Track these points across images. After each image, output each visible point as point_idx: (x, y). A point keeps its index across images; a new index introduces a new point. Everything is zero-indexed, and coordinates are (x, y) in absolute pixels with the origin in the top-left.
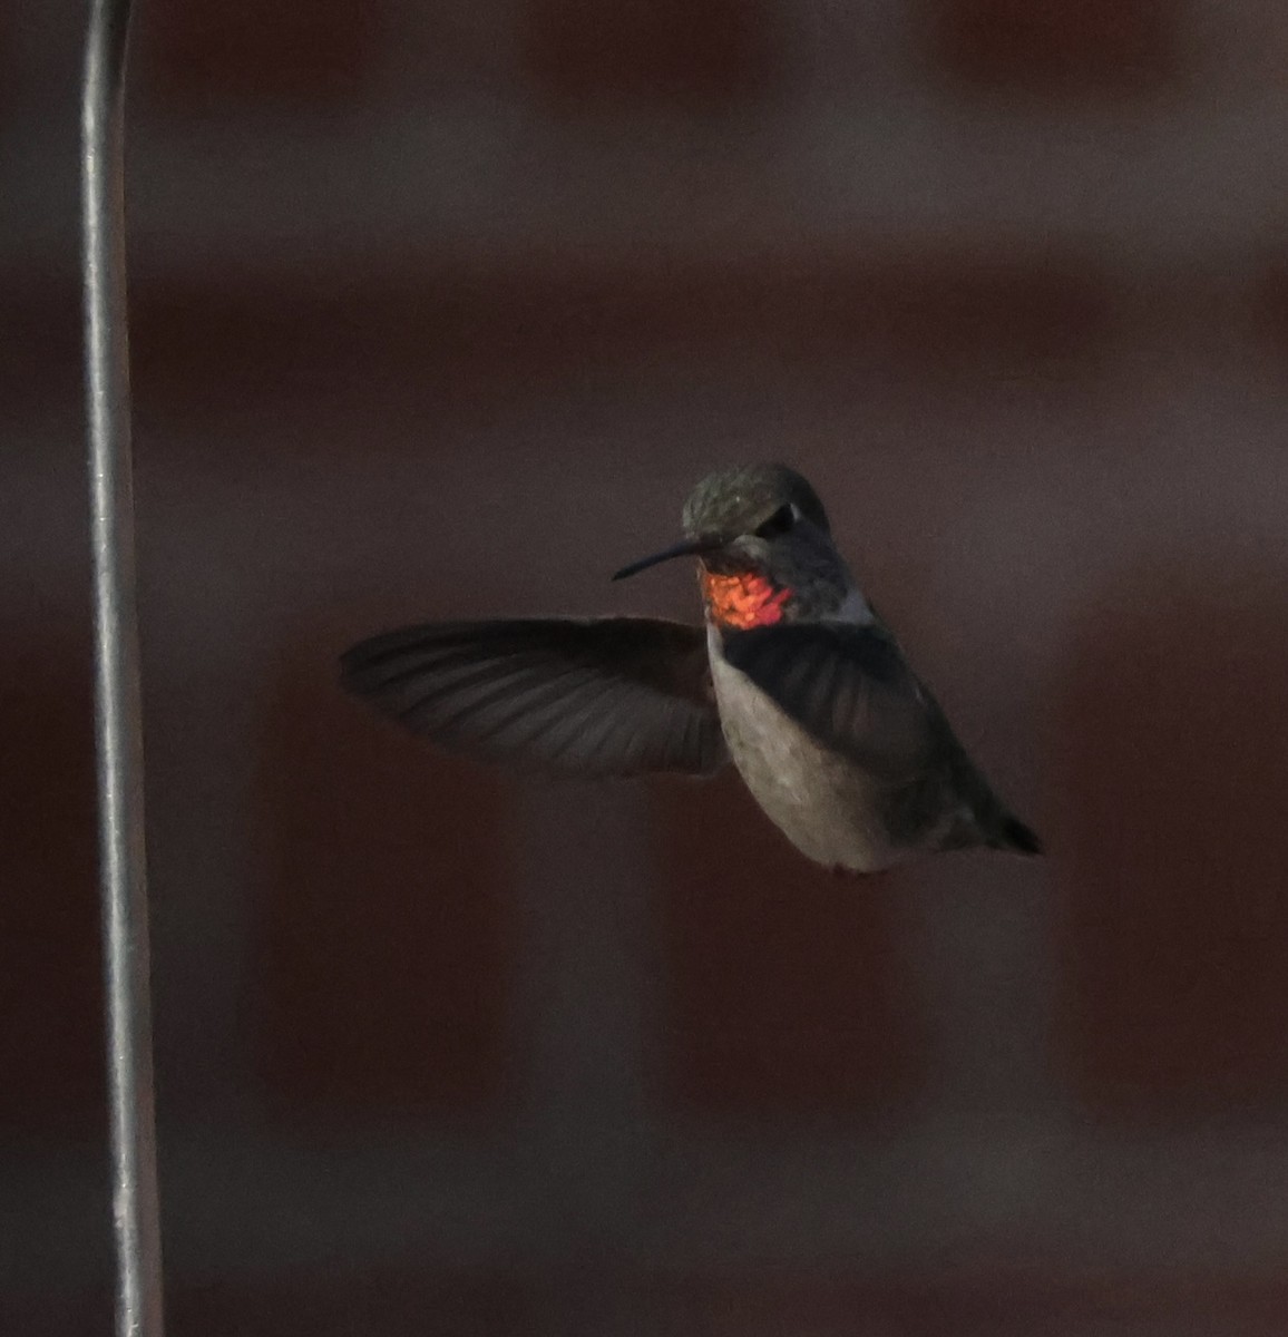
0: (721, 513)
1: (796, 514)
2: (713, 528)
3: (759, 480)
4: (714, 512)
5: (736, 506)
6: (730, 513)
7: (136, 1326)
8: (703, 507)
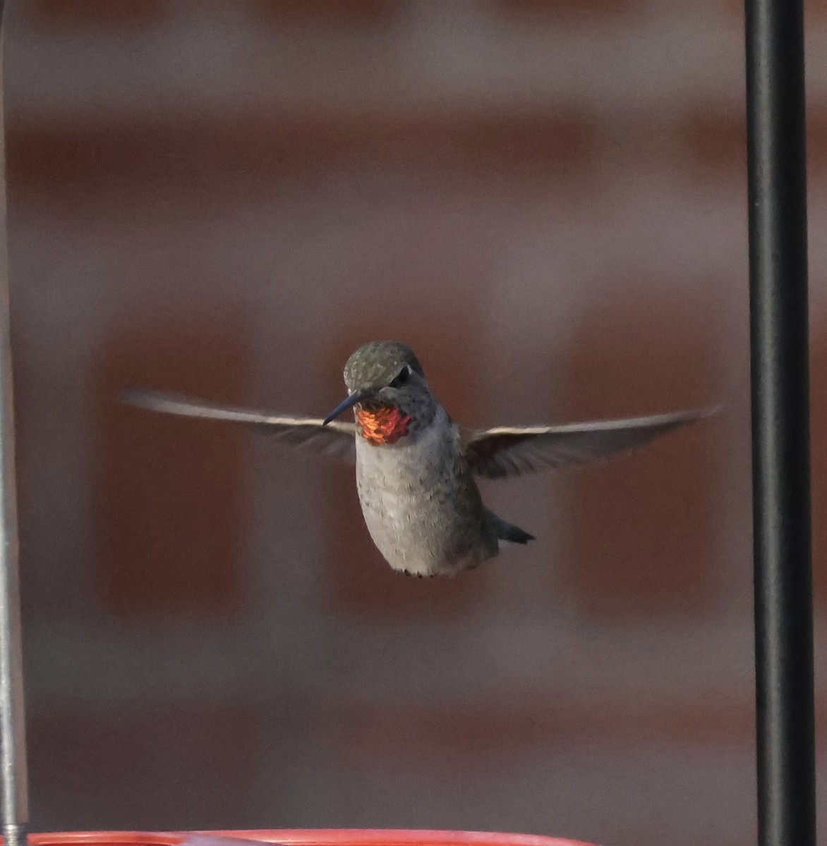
0: (370, 375)
1: (410, 371)
2: (367, 385)
3: (388, 354)
4: (365, 375)
5: (377, 370)
6: (375, 375)
7: (10, 764)
8: (358, 372)
